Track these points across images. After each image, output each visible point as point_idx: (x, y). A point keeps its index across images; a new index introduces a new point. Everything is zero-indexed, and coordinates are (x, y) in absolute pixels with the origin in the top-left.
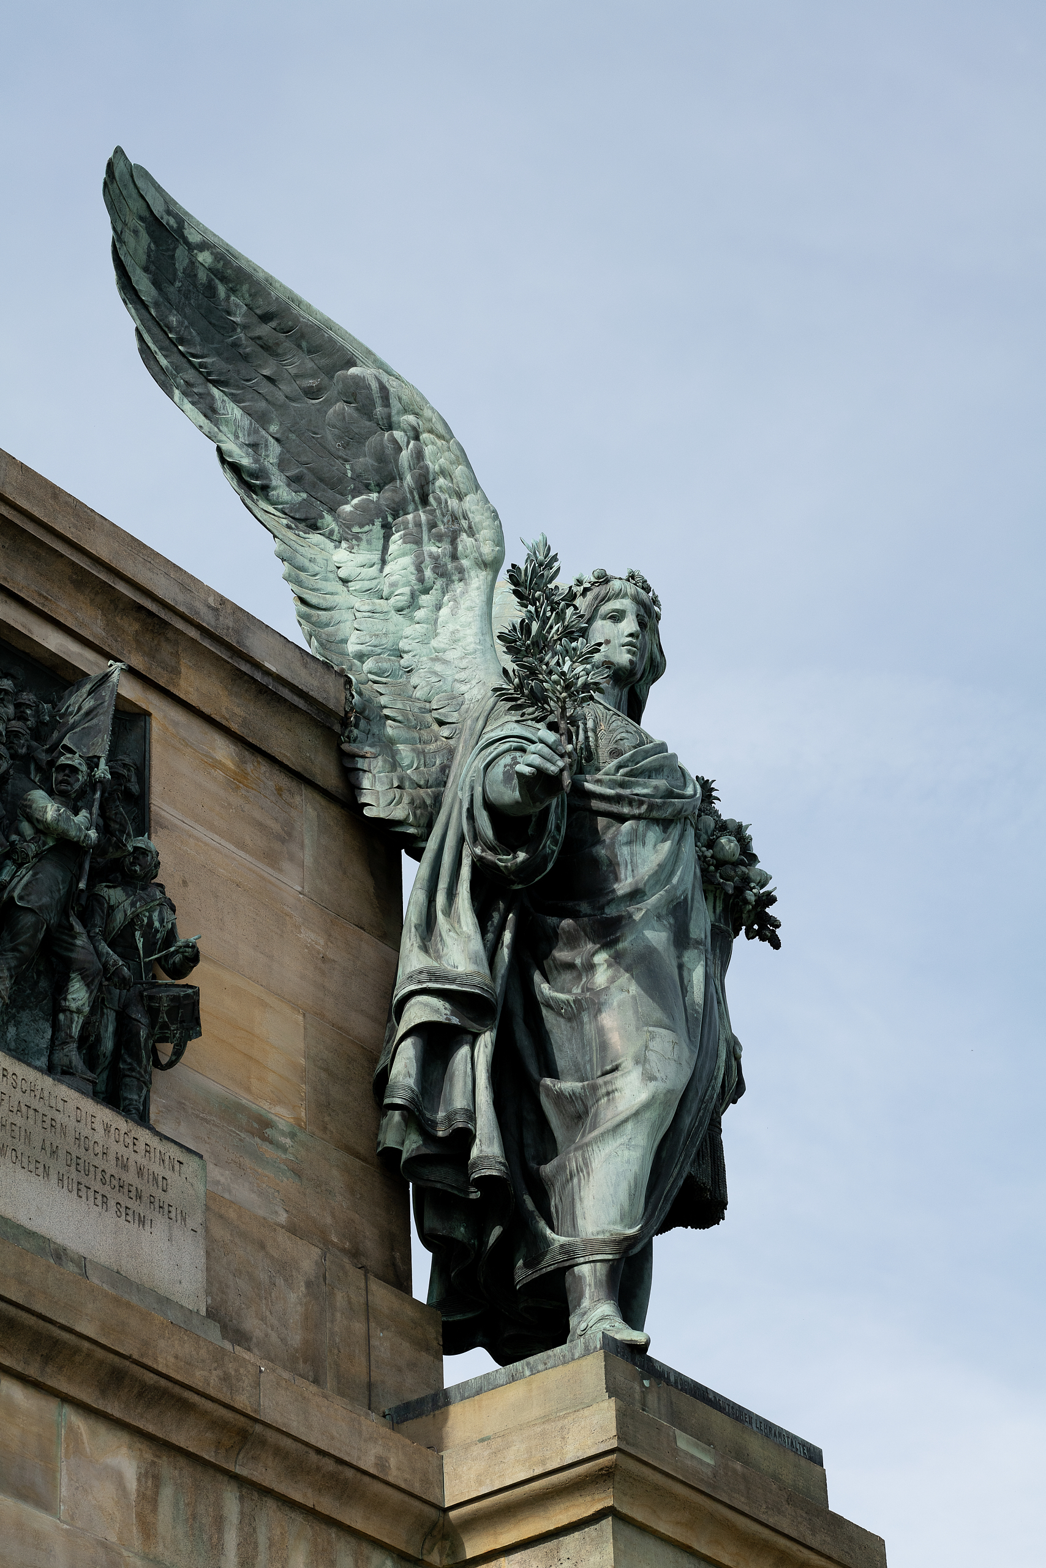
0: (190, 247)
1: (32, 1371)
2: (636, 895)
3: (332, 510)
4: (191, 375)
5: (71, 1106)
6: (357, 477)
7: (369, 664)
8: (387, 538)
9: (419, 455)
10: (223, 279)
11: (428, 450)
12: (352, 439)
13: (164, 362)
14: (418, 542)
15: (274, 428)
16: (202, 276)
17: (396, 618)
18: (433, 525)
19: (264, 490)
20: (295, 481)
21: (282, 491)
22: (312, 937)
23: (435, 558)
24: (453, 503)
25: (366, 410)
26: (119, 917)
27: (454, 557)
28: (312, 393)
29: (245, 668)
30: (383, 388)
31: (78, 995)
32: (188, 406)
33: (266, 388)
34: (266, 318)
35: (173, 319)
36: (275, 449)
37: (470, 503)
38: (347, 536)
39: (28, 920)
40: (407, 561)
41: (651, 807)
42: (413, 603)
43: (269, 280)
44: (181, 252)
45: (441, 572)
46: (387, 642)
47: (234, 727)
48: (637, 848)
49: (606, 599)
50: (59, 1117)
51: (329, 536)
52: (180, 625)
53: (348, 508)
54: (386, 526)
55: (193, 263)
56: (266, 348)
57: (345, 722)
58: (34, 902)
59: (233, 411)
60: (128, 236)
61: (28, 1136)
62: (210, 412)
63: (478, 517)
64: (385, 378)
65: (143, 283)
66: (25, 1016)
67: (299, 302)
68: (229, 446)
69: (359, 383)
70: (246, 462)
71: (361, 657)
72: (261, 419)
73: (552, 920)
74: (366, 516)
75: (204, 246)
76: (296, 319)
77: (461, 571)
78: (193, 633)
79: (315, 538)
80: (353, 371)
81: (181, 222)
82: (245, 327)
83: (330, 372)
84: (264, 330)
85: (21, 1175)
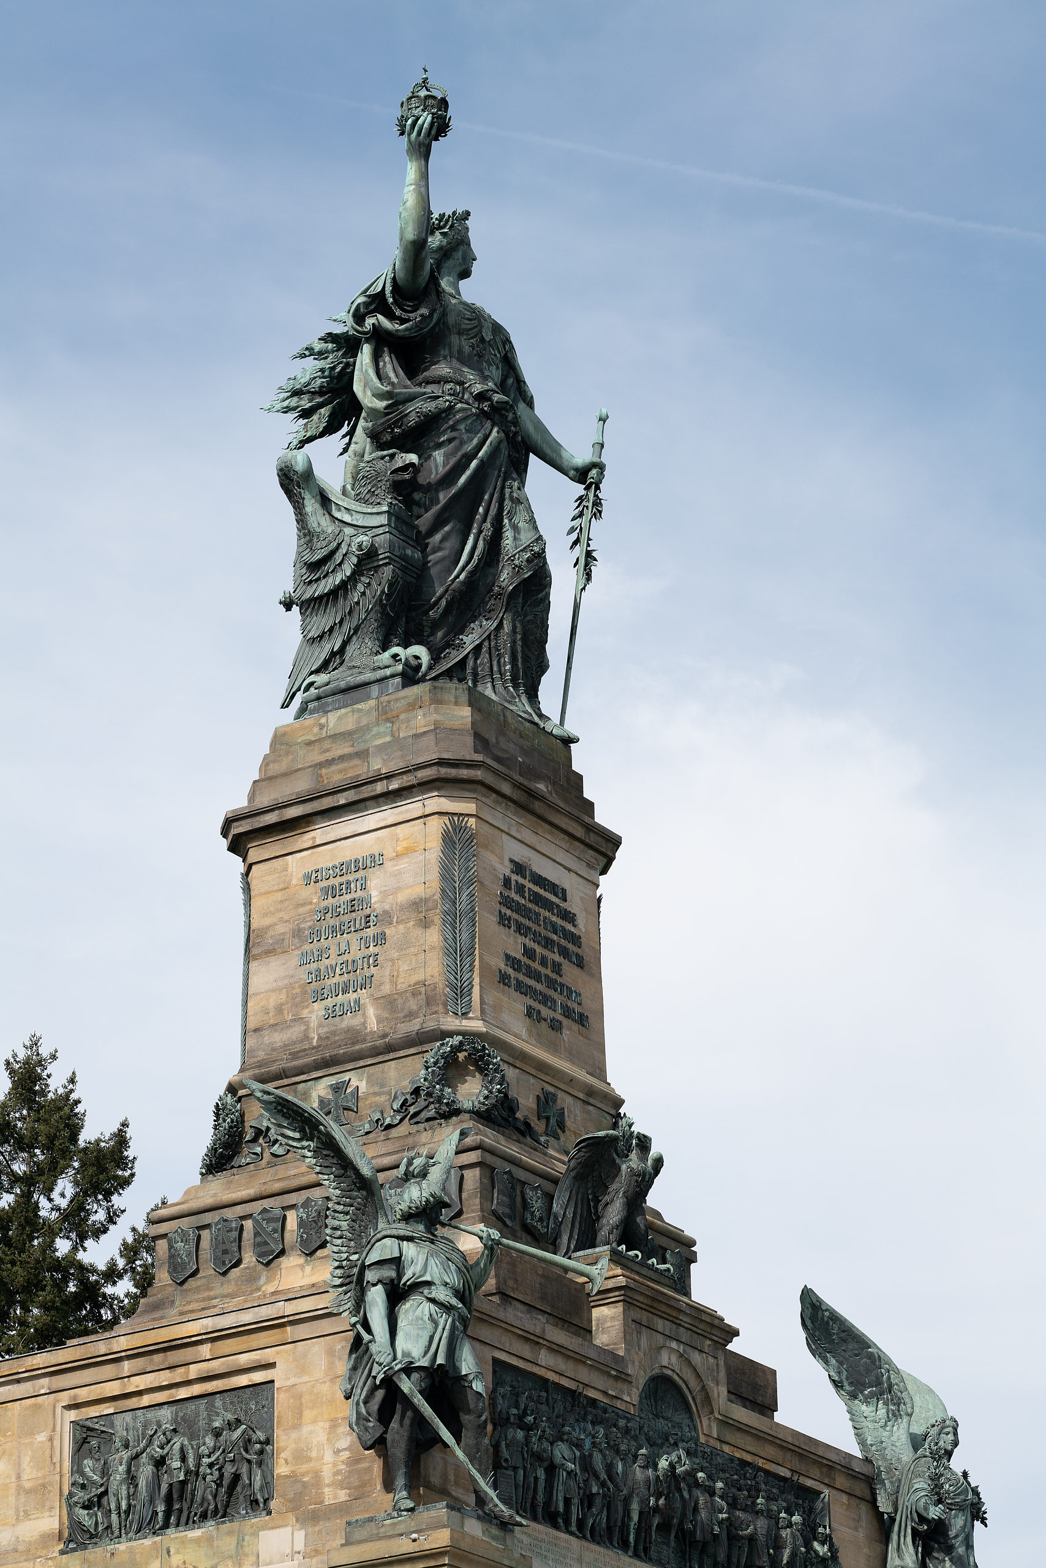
0: (823, 1310)
2: (956, 1536)
3: (861, 1393)
4: (821, 1350)
6: (869, 1383)
7: (874, 1448)
8: (878, 1402)
9: (889, 1378)
10: (832, 1320)
11: (892, 1376)
12: (868, 1371)
13: (813, 1347)
14: (888, 1405)
15: (845, 1366)
16: (826, 1319)
17: (881, 1429)
18: (892, 1400)
19: (842, 1387)
20: (851, 1384)
21: (847, 1387)
22: (866, 1550)
23: (893, 1411)
24: (899, 1394)
25: (873, 1362)
27: (899, 1411)
28: (856, 1355)
29: (851, 1472)
30: (879, 1356)
32: (820, 1361)
33: (843, 1353)
34: (844, 1331)
35: (817, 1334)
36: (845, 1373)
37: (904, 1395)
38: (868, 1403)
40: (884, 1411)
41: (960, 1506)
42: (886, 1425)
43: (846, 1319)
44: (820, 1313)
45: (894, 1415)
46: (879, 1439)
47: (848, 1491)
48: (956, 1519)
49: (943, 1428)
51: (860, 1401)
52: (837, 1466)
53: (866, 1392)
54: (878, 1399)
55: (823, 1315)
56: (843, 1340)
57: (873, 1479)
59: (833, 1361)
60: (806, 1310)
62: (826, 1362)
63: (907, 1400)
64: (880, 1353)
65: (808, 1323)
67: (855, 1327)
68: (832, 1373)
69: (872, 1354)
70: (837, 1378)
71: (872, 1445)
72: (841, 1363)
73: (933, 1543)
74: (872, 1395)
75: (827, 1310)
76: (853, 1332)
77: (901, 1415)
78: (839, 1467)
79: (857, 1402)
80: (870, 1350)
81: (820, 1303)
82: (837, 1334)
83: (863, 1349)
84: (843, 1335)
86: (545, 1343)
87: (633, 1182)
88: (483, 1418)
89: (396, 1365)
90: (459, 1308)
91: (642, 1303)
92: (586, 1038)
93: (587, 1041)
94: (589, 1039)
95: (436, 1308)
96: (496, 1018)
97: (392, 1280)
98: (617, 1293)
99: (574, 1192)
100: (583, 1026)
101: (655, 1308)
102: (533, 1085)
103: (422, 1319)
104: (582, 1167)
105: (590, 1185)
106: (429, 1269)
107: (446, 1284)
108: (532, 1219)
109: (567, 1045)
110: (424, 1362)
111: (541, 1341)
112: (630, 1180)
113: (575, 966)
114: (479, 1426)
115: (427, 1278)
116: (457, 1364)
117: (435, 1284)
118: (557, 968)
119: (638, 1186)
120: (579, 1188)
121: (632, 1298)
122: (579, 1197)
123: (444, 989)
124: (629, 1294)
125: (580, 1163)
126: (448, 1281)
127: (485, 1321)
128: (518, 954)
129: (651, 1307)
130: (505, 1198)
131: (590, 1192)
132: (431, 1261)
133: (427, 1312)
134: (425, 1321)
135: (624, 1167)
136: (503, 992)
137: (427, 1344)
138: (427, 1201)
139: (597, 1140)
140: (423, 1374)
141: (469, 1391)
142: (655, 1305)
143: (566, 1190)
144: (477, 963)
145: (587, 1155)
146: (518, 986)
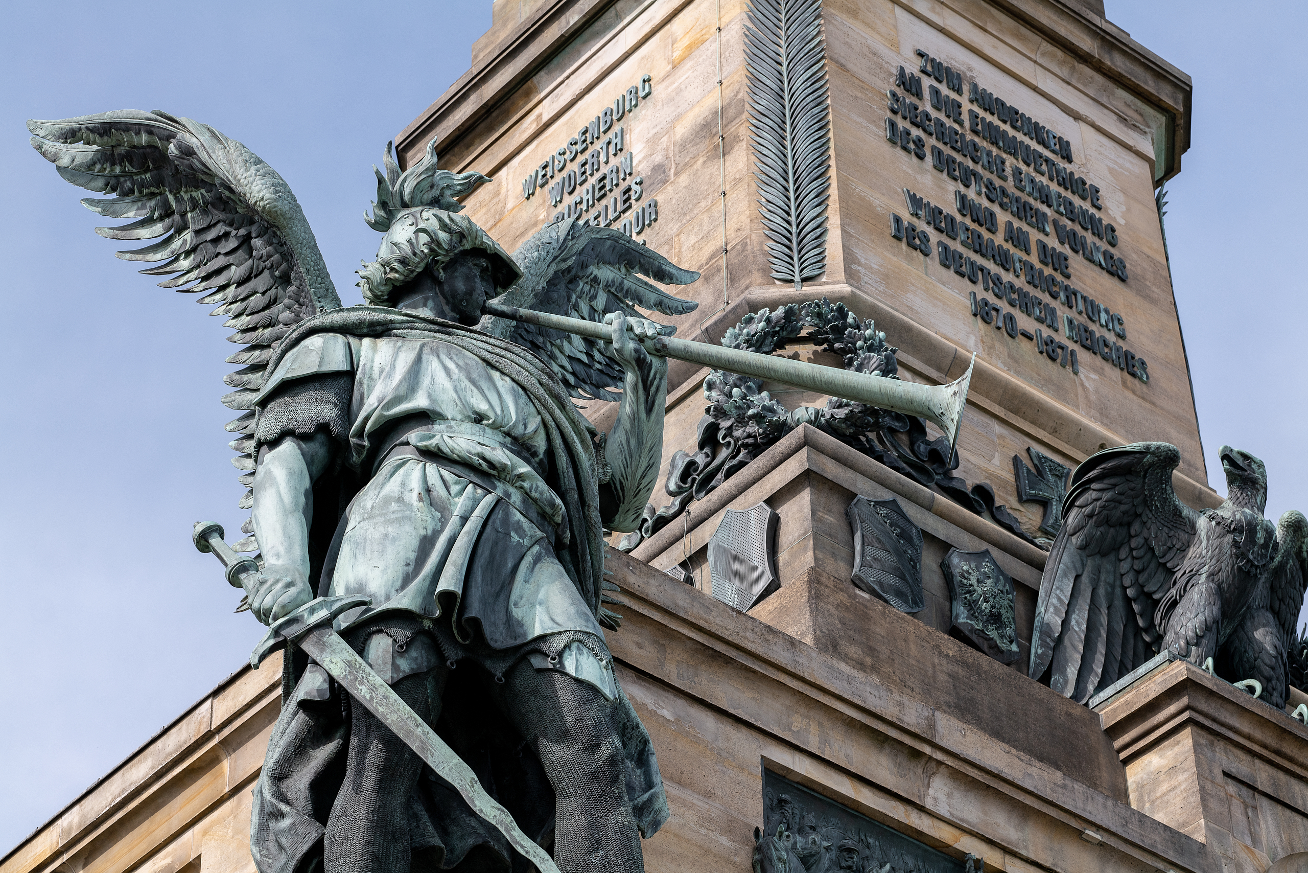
86: (939, 756)
87: (1227, 549)
88: (605, 750)
90: (520, 477)
91: (1248, 738)
92: (1143, 398)
93: (1148, 405)
94: (1153, 404)
95: (446, 474)
96: (892, 297)
97: (323, 428)
98: (1172, 708)
99: (1085, 579)
100: (1134, 375)
101: (1291, 760)
102: (1000, 437)
103: (400, 500)
104: (1098, 525)
105: (1125, 566)
106: (425, 382)
107: (479, 418)
108: (972, 616)
109: (1093, 397)
110: (405, 600)
111: (927, 750)
112: (1220, 547)
113: (1105, 273)
114: (594, 776)
115: (420, 401)
116: (517, 613)
117: (441, 417)
118: (1059, 263)
119: (1241, 555)
120: (1098, 571)
121: (1214, 720)
122: (1101, 592)
123: (761, 244)
124: (1203, 705)
125: (1090, 516)
126: (483, 407)
128: (950, 208)
129: (1278, 752)
130: (882, 554)
131: (1127, 582)
132: (433, 366)
133: (415, 483)
134: (409, 505)
135: (1202, 522)
136: (910, 260)
137: (412, 556)
138: (434, 240)
140: (402, 635)
141: (558, 679)
142: (1289, 748)
143: (1065, 575)
144: (833, 191)
145: (1106, 496)
146: (949, 260)
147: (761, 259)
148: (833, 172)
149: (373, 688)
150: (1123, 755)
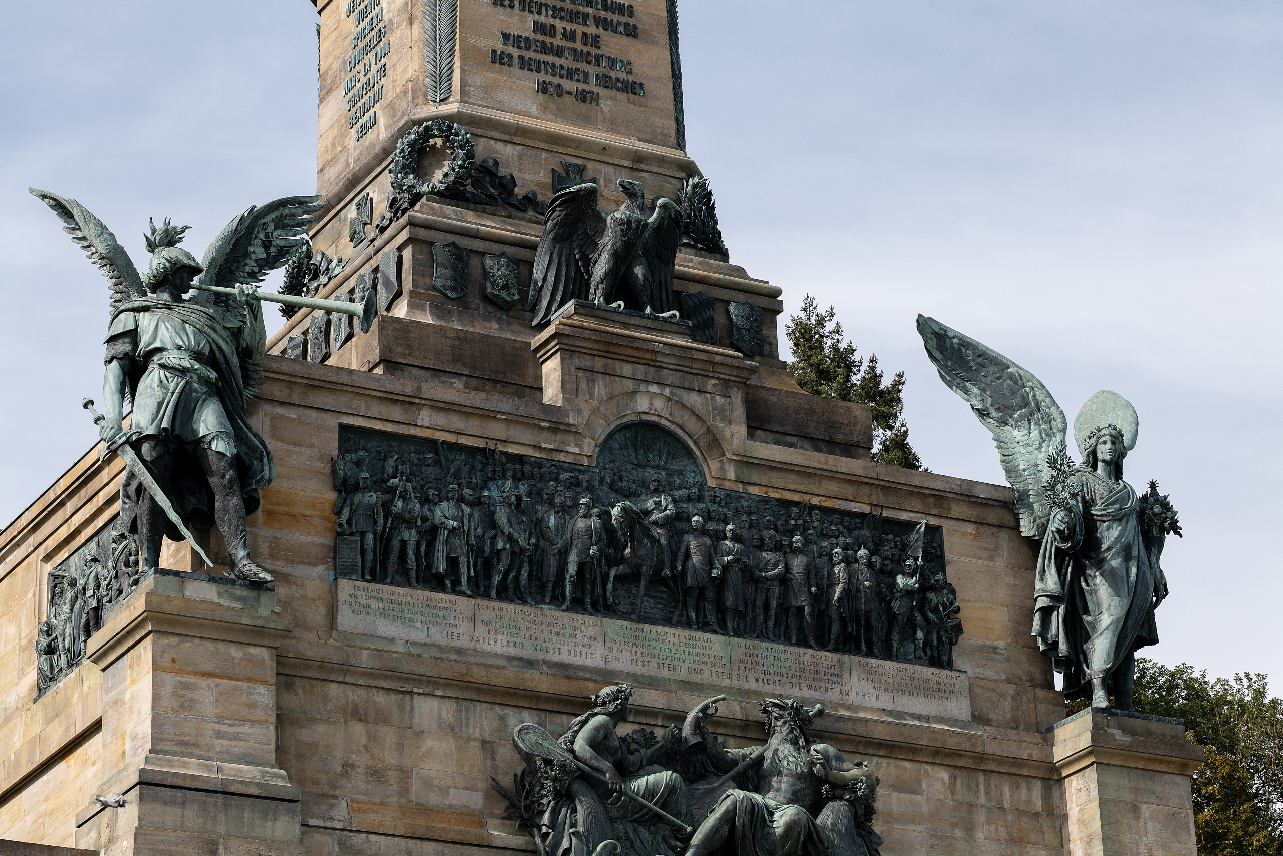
0: (950, 338)
1: (910, 757)
2: (1109, 549)
3: (1011, 417)
4: (958, 381)
5: (919, 671)
6: (1017, 405)
7: (1027, 473)
8: (1030, 424)
9: (1035, 396)
10: (963, 346)
11: (1037, 394)
12: (1014, 393)
13: (948, 378)
14: (1039, 425)
15: (988, 393)
16: (956, 347)
17: (1036, 452)
18: (1043, 419)
19: (988, 415)
20: (998, 410)
21: (994, 414)
22: (1009, 580)
23: (1045, 430)
24: (1048, 410)
25: (1016, 383)
26: (933, 603)
27: (1051, 429)
28: (999, 379)
29: (973, 499)
30: (1020, 375)
31: (920, 635)
32: (959, 392)
33: (984, 380)
34: (979, 356)
35: (949, 364)
36: (989, 400)
37: (1053, 410)
38: (1017, 426)
39: (900, 617)
40: (1037, 432)
41: (1113, 516)
42: (1040, 446)
43: (978, 343)
44: (947, 341)
45: (1048, 434)
46: (1033, 463)
47: (973, 519)
48: (1110, 531)
49: (1100, 437)
50: (916, 676)
51: (1012, 426)
52: (948, 495)
53: (1016, 416)
54: (1029, 420)
55: (952, 343)
56: (981, 366)
57: (1014, 503)
58: (901, 611)
59: (974, 390)
60: (929, 341)
61: (906, 685)
62: (966, 392)
63: (1056, 415)
64: (1020, 371)
65: (937, 354)
66: (905, 643)
67: (989, 349)
68: (975, 402)
69: (1012, 374)
70: (980, 407)
71: (1024, 470)
72: (983, 390)
73: (1084, 561)
74: (1022, 418)
75: (954, 337)
76: (989, 355)
77: (1054, 433)
78: (953, 496)
79: (1007, 428)
80: (1010, 370)
81: (945, 331)
82: (973, 360)
83: (1003, 371)
84: (980, 360)
85: (905, 697)
86: (423, 402)
87: (619, 232)
88: (227, 477)
89: (120, 438)
90: (196, 370)
91: (591, 349)
92: (640, 106)
93: (642, 109)
94: (647, 107)
95: (168, 375)
96: (488, 98)
97: (126, 354)
98: (553, 344)
99: (555, 254)
100: (635, 93)
101: (614, 353)
102: (546, 159)
103: (151, 387)
104: (560, 228)
105: (575, 244)
106: (160, 335)
107: (180, 348)
108: (493, 288)
109: (608, 116)
110: (151, 431)
111: (417, 401)
112: (616, 231)
113: (624, 36)
114: (224, 487)
115: (158, 344)
116: (195, 426)
117: (167, 350)
118: (595, 41)
119: (625, 235)
120: (561, 249)
121: (572, 346)
122: (563, 259)
123: (424, 80)
124: (566, 341)
125: (556, 224)
126: (181, 343)
127: (321, 387)
128: (527, 31)
129: (607, 352)
130: (445, 271)
131: (576, 252)
132: (162, 327)
133: (157, 380)
134: (154, 389)
135: (609, 219)
136: (500, 72)
137: (155, 411)
138: (165, 267)
139: (570, 196)
140: (152, 443)
141: (209, 452)
142: (612, 349)
143: (546, 253)
144: (457, 47)
145: (563, 213)
146: (525, 64)
147: (423, 89)
148: (457, 36)
149: (140, 469)
150: (541, 360)
